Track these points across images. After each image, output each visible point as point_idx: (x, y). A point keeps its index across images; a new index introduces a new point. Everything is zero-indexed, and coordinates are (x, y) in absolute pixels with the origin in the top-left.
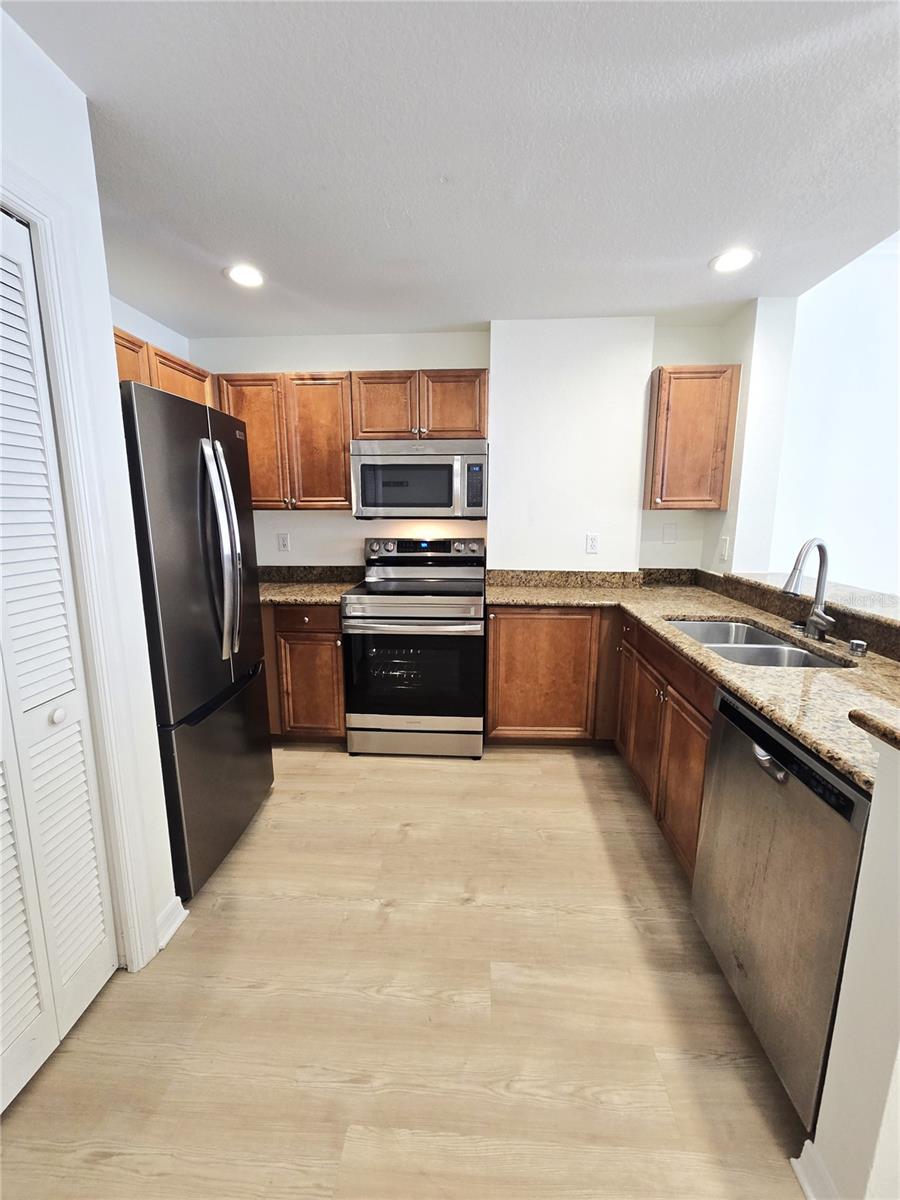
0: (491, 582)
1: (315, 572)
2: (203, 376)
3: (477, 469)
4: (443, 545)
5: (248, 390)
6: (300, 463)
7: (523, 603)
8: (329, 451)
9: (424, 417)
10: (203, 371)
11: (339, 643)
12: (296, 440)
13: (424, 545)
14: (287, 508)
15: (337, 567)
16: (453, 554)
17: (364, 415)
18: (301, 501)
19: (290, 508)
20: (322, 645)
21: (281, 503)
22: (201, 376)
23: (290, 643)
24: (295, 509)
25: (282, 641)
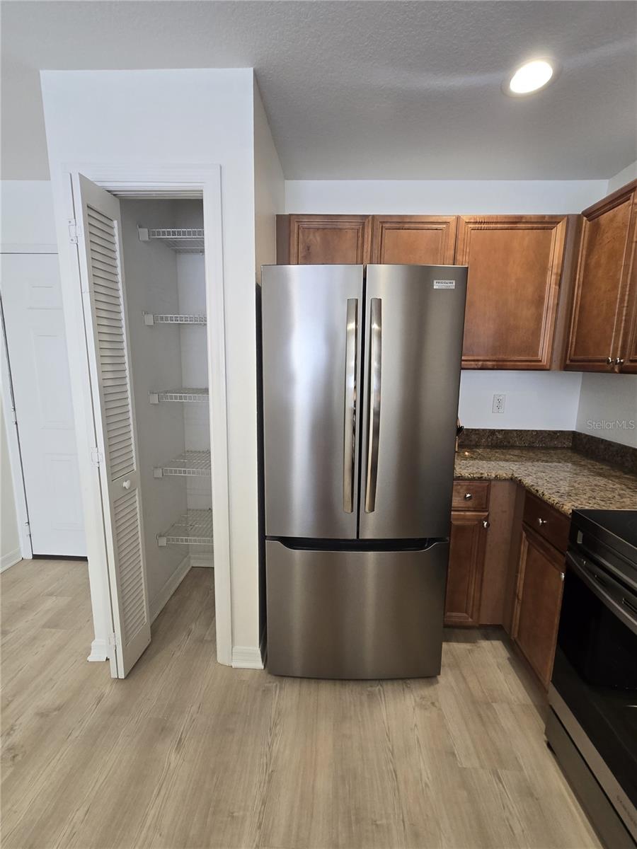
2: (552, 222)
10: (552, 216)
11: (563, 576)
18: (632, 361)
19: (616, 370)
20: (553, 565)
21: (606, 364)
22: (546, 223)
23: (529, 542)
24: (622, 371)
25: (524, 535)
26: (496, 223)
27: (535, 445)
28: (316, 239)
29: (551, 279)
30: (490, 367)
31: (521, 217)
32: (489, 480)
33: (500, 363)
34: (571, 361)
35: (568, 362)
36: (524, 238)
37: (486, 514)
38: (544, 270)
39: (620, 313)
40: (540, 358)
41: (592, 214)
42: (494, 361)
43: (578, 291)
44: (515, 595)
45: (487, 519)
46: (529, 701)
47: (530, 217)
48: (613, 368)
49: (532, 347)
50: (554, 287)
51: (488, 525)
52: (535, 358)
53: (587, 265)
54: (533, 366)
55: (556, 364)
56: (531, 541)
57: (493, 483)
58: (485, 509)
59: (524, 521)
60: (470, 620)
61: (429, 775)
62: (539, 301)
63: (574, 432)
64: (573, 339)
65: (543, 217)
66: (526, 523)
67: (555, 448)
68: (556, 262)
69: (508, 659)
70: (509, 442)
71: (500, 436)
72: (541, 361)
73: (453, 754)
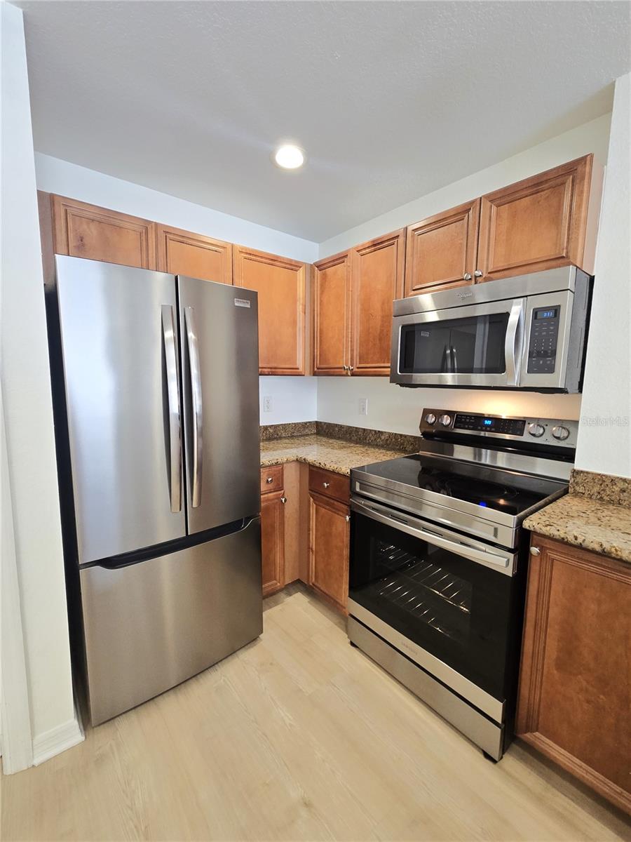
0: (580, 489)
1: (383, 437)
2: (297, 266)
3: (551, 314)
4: (516, 425)
5: (330, 271)
6: (359, 331)
7: (598, 548)
8: (383, 317)
9: (483, 255)
10: (296, 262)
11: (348, 518)
12: (357, 309)
13: (488, 422)
14: (347, 375)
15: (401, 435)
16: (526, 438)
17: (415, 270)
18: (358, 368)
19: (349, 374)
20: (338, 514)
21: (343, 370)
22: (293, 266)
23: (316, 504)
24: (352, 375)
25: (312, 499)
26: (262, 257)
27: (295, 434)
28: (92, 232)
29: (300, 308)
30: (267, 373)
31: (278, 257)
32: (282, 464)
33: (273, 370)
34: (318, 369)
35: (316, 369)
36: (281, 273)
37: (283, 491)
38: (295, 301)
39: (347, 337)
40: (297, 366)
41: (320, 266)
42: (269, 368)
43: (317, 319)
44: (309, 548)
45: (283, 497)
46: (331, 623)
47: (283, 258)
48: (347, 373)
49: (293, 358)
50: (302, 314)
51: (285, 501)
52: (294, 367)
53: (321, 301)
54: (294, 373)
55: (308, 371)
56: (317, 503)
57: (285, 465)
58: (281, 489)
59: (310, 490)
60: (279, 584)
61: (290, 717)
62: (294, 323)
63: (316, 422)
64: (317, 352)
65: (291, 260)
66: (312, 491)
67: (307, 435)
68: (301, 296)
69: (309, 602)
70: (278, 435)
71: (271, 431)
72: (298, 369)
73: (301, 690)
